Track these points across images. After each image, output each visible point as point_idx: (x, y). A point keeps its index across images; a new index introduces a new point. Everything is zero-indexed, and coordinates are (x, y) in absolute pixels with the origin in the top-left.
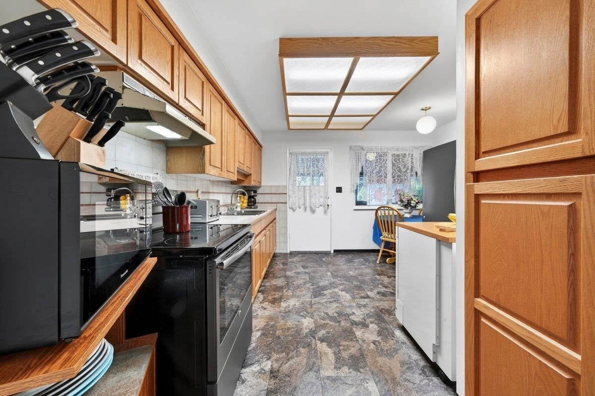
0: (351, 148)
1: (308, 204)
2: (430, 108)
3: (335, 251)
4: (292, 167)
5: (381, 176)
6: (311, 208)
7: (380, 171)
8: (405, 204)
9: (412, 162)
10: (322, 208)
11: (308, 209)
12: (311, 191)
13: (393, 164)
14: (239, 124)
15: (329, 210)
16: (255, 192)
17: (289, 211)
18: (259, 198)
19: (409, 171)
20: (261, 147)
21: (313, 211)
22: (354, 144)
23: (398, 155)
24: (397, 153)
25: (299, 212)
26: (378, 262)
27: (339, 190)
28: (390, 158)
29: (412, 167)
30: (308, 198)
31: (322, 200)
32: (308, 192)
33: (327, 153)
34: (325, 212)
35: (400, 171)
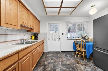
0: (66, 22)
1: (53, 38)
2: (95, 5)
3: (62, 51)
4: (49, 27)
5: (75, 30)
6: (54, 39)
7: (74, 28)
8: (83, 38)
9: (84, 26)
10: (58, 39)
11: (53, 39)
12: (54, 34)
13: (78, 27)
14: (22, 6)
15: (60, 40)
16: (38, 35)
17: (48, 40)
18: (39, 37)
19: (83, 28)
20: (40, 22)
21: (55, 40)
22: (67, 21)
23: (80, 24)
24: (79, 23)
25: (51, 40)
26: (75, 56)
27: (63, 34)
28: (77, 25)
29: (83, 27)
30: (53, 36)
31: (58, 37)
32: (53, 35)
33: (59, 23)
34: (59, 40)
35: (80, 28)
